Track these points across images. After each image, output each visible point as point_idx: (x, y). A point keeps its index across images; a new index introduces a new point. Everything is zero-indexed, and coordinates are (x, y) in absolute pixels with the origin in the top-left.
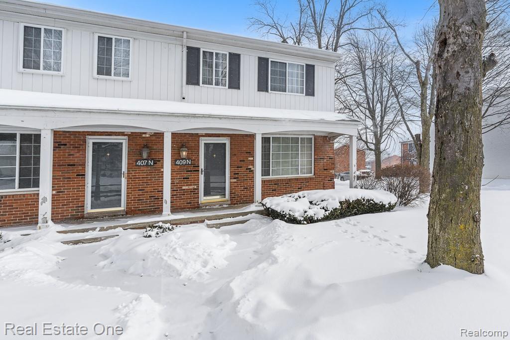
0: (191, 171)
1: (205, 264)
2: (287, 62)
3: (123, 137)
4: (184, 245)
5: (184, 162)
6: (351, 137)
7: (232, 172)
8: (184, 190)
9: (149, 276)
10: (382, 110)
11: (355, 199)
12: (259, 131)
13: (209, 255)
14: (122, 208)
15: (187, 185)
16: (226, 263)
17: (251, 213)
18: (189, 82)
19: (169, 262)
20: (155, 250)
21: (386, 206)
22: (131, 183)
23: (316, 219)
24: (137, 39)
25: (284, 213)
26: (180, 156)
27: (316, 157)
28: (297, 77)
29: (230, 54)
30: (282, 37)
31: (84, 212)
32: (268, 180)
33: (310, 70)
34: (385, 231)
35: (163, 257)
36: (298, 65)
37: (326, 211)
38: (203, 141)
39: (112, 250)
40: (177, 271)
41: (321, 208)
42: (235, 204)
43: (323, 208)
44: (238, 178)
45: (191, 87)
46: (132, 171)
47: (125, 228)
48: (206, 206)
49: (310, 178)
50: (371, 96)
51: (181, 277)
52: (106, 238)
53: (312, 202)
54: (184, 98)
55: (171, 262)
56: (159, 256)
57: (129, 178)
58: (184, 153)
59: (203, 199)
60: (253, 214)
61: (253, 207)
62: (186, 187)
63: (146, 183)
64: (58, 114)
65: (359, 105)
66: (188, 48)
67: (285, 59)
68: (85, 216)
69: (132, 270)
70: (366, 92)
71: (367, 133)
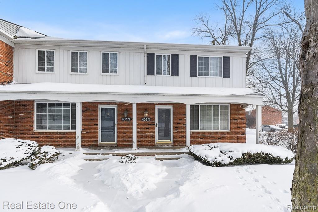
0: (151, 125)
1: (143, 186)
2: (210, 57)
3: (115, 105)
4: (133, 172)
5: (146, 119)
6: (257, 106)
7: (174, 126)
8: (147, 135)
9: (113, 188)
10: (294, 82)
11: (255, 152)
12: (189, 102)
13: (146, 181)
14: (115, 143)
15: (148, 133)
16: (155, 187)
17: (183, 153)
18: (148, 74)
19: (123, 182)
20: (119, 173)
21: (283, 160)
22: (119, 130)
23: (223, 164)
24: (121, 52)
25: (201, 157)
26: (144, 116)
27: (231, 118)
28: (217, 66)
29: (172, 55)
30: (213, 38)
31: (98, 143)
32: (197, 132)
33: (227, 60)
34: (274, 183)
35: (121, 178)
36: (218, 58)
37: (231, 159)
38: (157, 108)
39: (102, 168)
40: (127, 188)
41: (227, 157)
42: (176, 146)
43: (229, 157)
44: (178, 130)
45: (150, 76)
46: (120, 123)
47: (114, 154)
48: (159, 145)
49: (227, 133)
50: (284, 72)
51: (128, 192)
52: (104, 159)
53: (222, 151)
54: (145, 83)
55: (124, 182)
56: (119, 177)
57: (118, 127)
58: (146, 114)
59: (157, 141)
60: (185, 154)
61: (185, 150)
62: (148, 134)
63: (127, 130)
64: (82, 95)
65: (273, 78)
66: (148, 54)
67: (208, 55)
68: (99, 145)
69: (106, 182)
70: (280, 69)
71: (282, 99)
